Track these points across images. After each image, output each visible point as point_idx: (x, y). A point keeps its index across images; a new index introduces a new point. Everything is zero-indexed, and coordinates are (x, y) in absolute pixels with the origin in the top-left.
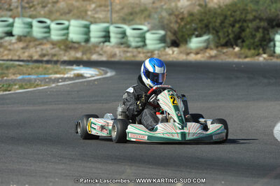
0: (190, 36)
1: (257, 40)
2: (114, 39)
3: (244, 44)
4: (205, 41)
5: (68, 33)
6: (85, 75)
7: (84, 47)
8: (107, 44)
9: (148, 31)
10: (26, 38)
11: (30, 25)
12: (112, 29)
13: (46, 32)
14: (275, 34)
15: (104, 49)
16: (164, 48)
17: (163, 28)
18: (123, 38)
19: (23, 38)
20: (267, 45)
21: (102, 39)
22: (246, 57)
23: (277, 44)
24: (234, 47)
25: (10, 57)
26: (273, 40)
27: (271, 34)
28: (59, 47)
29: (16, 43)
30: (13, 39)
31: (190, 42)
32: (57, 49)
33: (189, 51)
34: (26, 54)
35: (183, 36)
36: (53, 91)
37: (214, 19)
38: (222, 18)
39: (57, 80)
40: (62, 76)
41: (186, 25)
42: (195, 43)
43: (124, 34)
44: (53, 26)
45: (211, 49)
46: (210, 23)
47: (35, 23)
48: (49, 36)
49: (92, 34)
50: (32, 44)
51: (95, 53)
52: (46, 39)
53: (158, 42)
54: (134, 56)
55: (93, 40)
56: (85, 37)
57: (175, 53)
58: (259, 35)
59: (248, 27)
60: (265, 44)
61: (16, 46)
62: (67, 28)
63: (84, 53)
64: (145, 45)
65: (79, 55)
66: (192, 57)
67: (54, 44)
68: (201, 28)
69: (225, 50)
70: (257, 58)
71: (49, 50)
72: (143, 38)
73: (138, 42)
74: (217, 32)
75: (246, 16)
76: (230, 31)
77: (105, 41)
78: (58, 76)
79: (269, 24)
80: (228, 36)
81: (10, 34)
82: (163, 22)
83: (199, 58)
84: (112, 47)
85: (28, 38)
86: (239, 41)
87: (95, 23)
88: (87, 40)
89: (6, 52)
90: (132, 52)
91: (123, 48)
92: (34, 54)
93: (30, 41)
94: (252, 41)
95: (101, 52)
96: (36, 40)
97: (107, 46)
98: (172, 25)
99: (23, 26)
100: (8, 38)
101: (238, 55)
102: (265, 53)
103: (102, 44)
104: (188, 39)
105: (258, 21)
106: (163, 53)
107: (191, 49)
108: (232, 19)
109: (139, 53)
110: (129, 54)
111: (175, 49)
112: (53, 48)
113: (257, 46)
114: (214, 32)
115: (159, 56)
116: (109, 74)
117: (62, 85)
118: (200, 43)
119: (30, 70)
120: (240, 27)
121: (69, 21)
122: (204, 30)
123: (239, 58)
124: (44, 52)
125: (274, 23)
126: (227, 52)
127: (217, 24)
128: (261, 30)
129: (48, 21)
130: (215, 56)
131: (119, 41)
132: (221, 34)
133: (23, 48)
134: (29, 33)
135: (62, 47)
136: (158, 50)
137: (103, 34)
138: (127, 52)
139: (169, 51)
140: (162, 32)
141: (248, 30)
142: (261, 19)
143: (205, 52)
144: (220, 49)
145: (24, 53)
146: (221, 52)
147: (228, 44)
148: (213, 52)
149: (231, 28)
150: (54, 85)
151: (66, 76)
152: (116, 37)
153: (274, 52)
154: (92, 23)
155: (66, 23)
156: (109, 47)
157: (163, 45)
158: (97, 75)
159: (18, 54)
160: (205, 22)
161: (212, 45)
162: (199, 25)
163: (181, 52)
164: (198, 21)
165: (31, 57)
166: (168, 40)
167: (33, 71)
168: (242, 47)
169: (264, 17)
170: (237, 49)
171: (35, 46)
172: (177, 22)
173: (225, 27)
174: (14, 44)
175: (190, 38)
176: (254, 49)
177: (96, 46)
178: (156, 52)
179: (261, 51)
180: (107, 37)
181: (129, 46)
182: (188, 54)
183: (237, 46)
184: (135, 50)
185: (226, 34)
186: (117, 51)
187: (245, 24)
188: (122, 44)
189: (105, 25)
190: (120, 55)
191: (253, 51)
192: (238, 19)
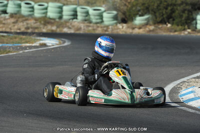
0: (135, 15)
1: (183, 19)
2: (80, 17)
3: (175, 22)
4: (146, 19)
5: (47, 12)
6: (48, 44)
7: (58, 22)
8: (75, 20)
9: (105, 11)
10: (16, 16)
11: (20, 6)
12: (79, 9)
13: (30, 11)
14: (197, 15)
15: (73, 24)
16: (116, 24)
17: (115, 9)
18: (87, 16)
19: (14, 15)
20: (190, 23)
21: (72, 17)
22: (175, 31)
23: (198, 22)
24: (167, 23)
25: (4, 29)
26: (195, 19)
27: (194, 15)
28: (40, 22)
29: (9, 19)
30: (7, 16)
31: (135, 20)
32: (38, 24)
33: (134, 27)
34: (16, 27)
35: (130, 15)
36: (18, 57)
37: (153, 3)
38: (158, 2)
39: (25, 48)
40: (31, 45)
41: (132, 7)
42: (139, 20)
43: (87, 13)
44: (36, 6)
45: (150, 25)
46: (149, 6)
47: (23, 4)
48: (33, 14)
49: (64, 13)
50: (20, 20)
51: (66, 27)
52: (31, 16)
53: (112, 19)
54: (94, 30)
55: (65, 17)
56: (59, 15)
57: (124, 27)
58: (185, 15)
59: (177, 9)
60: (189, 22)
61: (9, 21)
62: (46, 9)
63: (58, 27)
64: (102, 22)
65: (54, 28)
66: (137, 31)
67: (36, 20)
68: (143, 10)
69: (160, 26)
70: (183, 32)
71: (32, 24)
72: (101, 16)
73: (97, 19)
74: (155, 13)
75: (176, 2)
76: (164, 13)
77: (74, 19)
78: (28, 45)
79: (192, 8)
80: (162, 16)
81: (5, 12)
82: (116, 5)
83: (141, 31)
84: (79, 22)
85: (18, 15)
86: (171, 20)
87: (67, 5)
88: (61, 18)
89: (1, 25)
90: (93, 27)
91: (86, 23)
92: (22, 27)
93: (19, 18)
94: (180, 20)
95: (70, 26)
96: (23, 16)
97: (75, 22)
98: (122, 7)
99: (14, 6)
100: (3, 15)
101: (170, 30)
102: (189, 29)
103: (71, 20)
104: (134, 18)
105: (184, 5)
106: (116, 27)
107: (136, 25)
108: (165, 3)
109: (98, 27)
110: (90, 28)
111: (124, 25)
112: (36, 23)
113: (183, 24)
114: (153, 13)
115: (112, 30)
116: (66, 44)
117: (27, 52)
118: (142, 20)
119: (9, 39)
120: (171, 10)
121: (48, 3)
122: (145, 11)
123: (171, 32)
124: (29, 25)
125: (196, 7)
126: (162, 27)
127: (155, 7)
128: (186, 12)
129: (33, 3)
130: (153, 31)
131: (84, 18)
132: (157, 14)
133: (14, 23)
134: (19, 12)
135: (42, 22)
136: (112, 25)
137: (72, 13)
138: (89, 26)
139: (120, 26)
140: (115, 12)
141: (177, 12)
142: (187, 4)
143: (146, 27)
144: (156, 25)
145: (14, 26)
146: (157, 27)
147: (163, 22)
148: (152, 28)
149: (165, 10)
150: (21, 52)
151: (34, 45)
152: (82, 16)
153: (196, 28)
154: (64, 5)
155: (46, 5)
156: (76, 23)
157: (115, 22)
158: (57, 44)
159: (10, 26)
160: (146, 5)
161: (151, 22)
162: (142, 7)
163: (128, 27)
164: (141, 4)
165: (19, 29)
166: (120, 19)
167: (11, 41)
168: (172, 24)
169: (189, 3)
170: (169, 25)
171: (23, 21)
172: (125, 5)
173: (160, 9)
174: (7, 19)
175: (135, 17)
176: (181, 25)
177: (66, 22)
178: (110, 27)
179: (186, 27)
180: (75, 15)
181: (91, 22)
182: (133, 28)
183: (169, 23)
184: (95, 25)
185: (161, 14)
186: (82, 26)
187: (175, 7)
188: (85, 20)
189: (74, 6)
190: (84, 29)
191: (180, 27)
192: (170, 3)
